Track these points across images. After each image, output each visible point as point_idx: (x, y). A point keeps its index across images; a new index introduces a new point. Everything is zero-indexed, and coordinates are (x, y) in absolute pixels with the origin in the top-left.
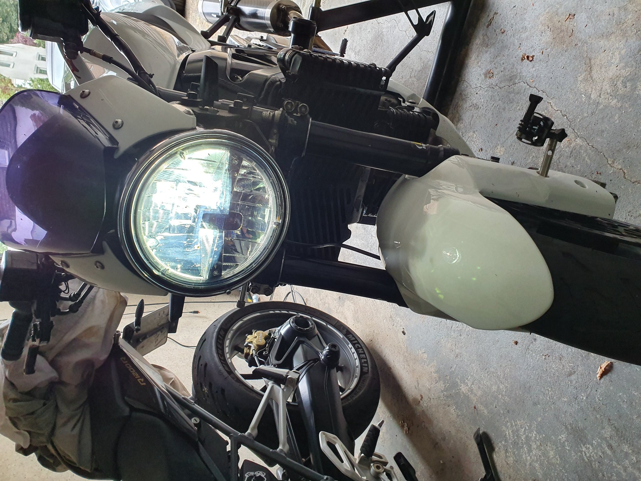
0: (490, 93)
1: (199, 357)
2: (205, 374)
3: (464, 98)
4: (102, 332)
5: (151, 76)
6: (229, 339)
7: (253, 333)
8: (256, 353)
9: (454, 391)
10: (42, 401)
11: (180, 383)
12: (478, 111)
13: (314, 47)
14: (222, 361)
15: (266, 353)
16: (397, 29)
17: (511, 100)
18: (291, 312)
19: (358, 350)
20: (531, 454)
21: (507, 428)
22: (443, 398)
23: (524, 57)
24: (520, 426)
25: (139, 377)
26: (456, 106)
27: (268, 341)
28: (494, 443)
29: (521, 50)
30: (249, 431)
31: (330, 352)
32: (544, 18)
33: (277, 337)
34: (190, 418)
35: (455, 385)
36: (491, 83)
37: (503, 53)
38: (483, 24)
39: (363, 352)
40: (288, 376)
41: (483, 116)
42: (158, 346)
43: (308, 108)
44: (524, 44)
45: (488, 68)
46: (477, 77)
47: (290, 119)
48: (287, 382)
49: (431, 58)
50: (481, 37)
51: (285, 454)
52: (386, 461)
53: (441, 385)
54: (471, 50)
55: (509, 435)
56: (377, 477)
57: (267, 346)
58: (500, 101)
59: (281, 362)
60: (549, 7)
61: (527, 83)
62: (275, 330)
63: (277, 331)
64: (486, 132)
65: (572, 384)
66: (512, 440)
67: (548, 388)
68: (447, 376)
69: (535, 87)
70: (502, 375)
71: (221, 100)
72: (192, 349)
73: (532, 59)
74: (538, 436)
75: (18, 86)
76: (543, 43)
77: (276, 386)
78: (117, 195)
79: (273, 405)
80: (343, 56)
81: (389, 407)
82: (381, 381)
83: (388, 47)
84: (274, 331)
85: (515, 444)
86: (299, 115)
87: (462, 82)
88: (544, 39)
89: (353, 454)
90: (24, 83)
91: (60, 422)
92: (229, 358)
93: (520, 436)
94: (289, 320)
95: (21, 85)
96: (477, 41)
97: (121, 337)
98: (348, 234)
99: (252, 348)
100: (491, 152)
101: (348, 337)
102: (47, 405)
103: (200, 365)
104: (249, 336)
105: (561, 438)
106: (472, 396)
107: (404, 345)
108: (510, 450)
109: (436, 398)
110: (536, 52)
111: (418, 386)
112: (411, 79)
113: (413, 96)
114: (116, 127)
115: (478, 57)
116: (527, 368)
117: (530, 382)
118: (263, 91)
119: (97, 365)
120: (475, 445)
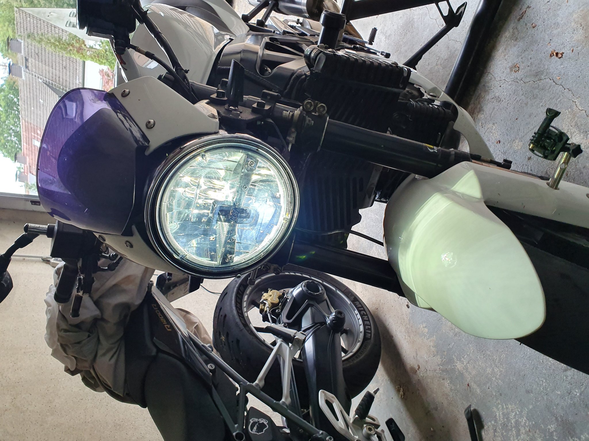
0: (514, 87)
1: (220, 308)
2: (224, 325)
3: (487, 90)
4: (138, 281)
5: (187, 72)
6: (247, 294)
7: (269, 291)
8: (270, 310)
9: (449, 366)
10: (87, 334)
11: (203, 327)
12: (500, 103)
13: (345, 34)
14: (240, 314)
15: (279, 311)
16: (428, 17)
17: (535, 96)
18: (304, 276)
19: (364, 317)
20: (519, 437)
21: (498, 410)
22: (439, 371)
23: (553, 54)
24: (510, 410)
25: (166, 323)
26: (478, 97)
27: (281, 300)
28: (483, 421)
29: (551, 46)
30: (257, 382)
31: (336, 318)
32: (578, 15)
33: (290, 297)
34: (207, 364)
35: (450, 361)
36: (516, 77)
37: (532, 48)
38: (514, 17)
39: (367, 319)
40: (295, 336)
41: (505, 109)
42: (186, 293)
43: (326, 109)
44: (555, 40)
45: (515, 61)
46: (502, 70)
47: (308, 118)
48: (294, 342)
49: (458, 48)
50: (511, 31)
51: (287, 406)
52: (379, 424)
53: (438, 359)
54: (499, 43)
55: (500, 417)
56: (368, 438)
57: (280, 305)
58: (523, 96)
59: (291, 321)
60: (583, 5)
61: (553, 79)
62: (289, 291)
63: (290, 292)
64: (506, 125)
65: (567, 379)
66: (501, 422)
67: (543, 379)
68: (444, 351)
69: (561, 85)
70: (497, 360)
71: (247, 97)
72: (217, 296)
73: (561, 56)
74: (528, 422)
75: (90, 46)
76: (574, 41)
77: (284, 345)
78: (146, 189)
79: (280, 360)
80: (372, 44)
81: (388, 371)
82: (382, 347)
83: (417, 34)
84: (287, 292)
85: (504, 426)
86: (317, 114)
87: (487, 74)
88: (575, 37)
89: (348, 413)
90: (95, 44)
91: (100, 353)
92: (246, 312)
93: (509, 419)
94: (302, 283)
95: (93, 46)
96: (506, 35)
97: (155, 284)
98: (358, 219)
99: (267, 305)
100: (509, 145)
101: (355, 304)
102: (90, 338)
103: (220, 315)
104: (265, 294)
105: (550, 428)
106: (466, 374)
107: (407, 317)
108: (498, 430)
109: (432, 371)
110: (566, 49)
111: (417, 356)
112: (437, 67)
113: (434, 90)
114: (149, 126)
115: (505, 49)
116: (523, 357)
117: (525, 370)
118: (289, 85)
119: (133, 309)
120: (465, 420)
